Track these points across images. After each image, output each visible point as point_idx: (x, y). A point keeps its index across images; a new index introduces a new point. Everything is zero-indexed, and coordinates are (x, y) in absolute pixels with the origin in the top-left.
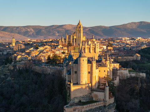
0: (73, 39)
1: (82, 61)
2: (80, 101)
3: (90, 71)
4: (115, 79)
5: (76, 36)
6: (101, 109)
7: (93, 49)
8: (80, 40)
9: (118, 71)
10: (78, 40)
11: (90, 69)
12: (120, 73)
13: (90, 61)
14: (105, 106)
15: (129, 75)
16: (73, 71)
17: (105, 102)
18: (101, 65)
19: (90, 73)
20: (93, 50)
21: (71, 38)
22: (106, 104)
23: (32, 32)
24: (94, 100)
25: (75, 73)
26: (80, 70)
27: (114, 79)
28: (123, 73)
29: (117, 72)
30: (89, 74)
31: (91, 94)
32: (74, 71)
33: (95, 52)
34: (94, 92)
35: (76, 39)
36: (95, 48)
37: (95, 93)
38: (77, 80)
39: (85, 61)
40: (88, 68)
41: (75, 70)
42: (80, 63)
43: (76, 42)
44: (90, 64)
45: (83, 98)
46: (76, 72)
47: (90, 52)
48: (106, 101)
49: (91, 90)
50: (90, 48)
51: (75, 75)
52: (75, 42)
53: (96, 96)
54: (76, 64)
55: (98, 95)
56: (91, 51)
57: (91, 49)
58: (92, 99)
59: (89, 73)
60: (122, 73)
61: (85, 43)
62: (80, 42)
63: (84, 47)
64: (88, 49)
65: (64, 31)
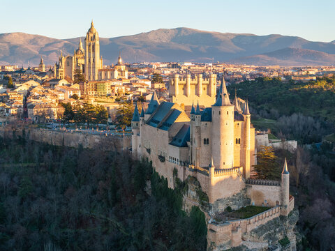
0: (78, 65)
1: (224, 115)
2: (229, 209)
3: (239, 137)
5: (85, 58)
6: (279, 225)
8: (94, 67)
10: (89, 67)
11: (240, 134)
13: (238, 116)
14: (282, 218)
15: (269, 145)
16: (200, 138)
17: (283, 209)
19: (241, 142)
20: (204, 89)
22: (285, 212)
24: (254, 204)
25: (205, 143)
30: (239, 145)
31: (245, 190)
32: (203, 139)
33: (209, 94)
34: (253, 186)
35: (84, 66)
36: (209, 86)
37: (256, 188)
38: (210, 159)
39: (230, 114)
40: (236, 131)
41: (204, 136)
42: (219, 121)
44: (240, 123)
46: (206, 141)
47: (197, 94)
48: (286, 206)
49: (247, 183)
50: (197, 86)
51: (204, 148)
53: (259, 195)
54: (208, 123)
55: (264, 193)
58: (249, 202)
59: (238, 141)
60: (256, 141)
61: (106, 75)
62: (94, 72)
63: (184, 82)
64: (194, 86)
65: (7, 48)
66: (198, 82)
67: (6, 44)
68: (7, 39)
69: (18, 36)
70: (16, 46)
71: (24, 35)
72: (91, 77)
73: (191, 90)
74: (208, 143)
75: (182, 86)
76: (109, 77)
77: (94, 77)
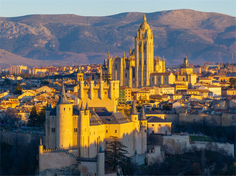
0: (128, 68)
1: (62, 111)
3: (76, 127)
4: (152, 152)
5: (136, 60)
7: (107, 91)
8: (145, 71)
9: (165, 137)
10: (140, 71)
11: (77, 125)
12: (168, 141)
13: (76, 111)
15: (189, 145)
16: (49, 127)
18: (109, 120)
19: (78, 131)
20: (106, 93)
21: (122, 66)
23: (44, 38)
25: (52, 131)
26: (59, 126)
27: (150, 151)
28: (176, 141)
29: (163, 139)
30: (76, 133)
31: (76, 165)
32: (51, 128)
33: (109, 97)
34: (82, 162)
35: (134, 69)
36: (109, 90)
37: (83, 164)
38: (55, 143)
39: (67, 110)
40: (74, 123)
41: (52, 126)
42: (59, 114)
43: (134, 76)
44: (77, 116)
45: (61, 171)
46: (54, 130)
47: (99, 97)
49: (78, 160)
50: (99, 90)
51: (52, 135)
52: (131, 76)
53: (85, 169)
54: (54, 117)
55: (88, 167)
56: (103, 95)
57: (102, 91)
58: (79, 175)
59: (75, 130)
60: (173, 141)
61: (159, 79)
62: (145, 76)
63: (88, 87)
64: (97, 91)
65: (165, 34)
66: (100, 87)
67: (162, 29)
68: (164, 20)
69: (182, 15)
70: (178, 32)
71: (192, 13)
72: (142, 82)
73: (93, 94)
74: (54, 132)
75: (87, 91)
76: (162, 83)
77: (145, 83)
